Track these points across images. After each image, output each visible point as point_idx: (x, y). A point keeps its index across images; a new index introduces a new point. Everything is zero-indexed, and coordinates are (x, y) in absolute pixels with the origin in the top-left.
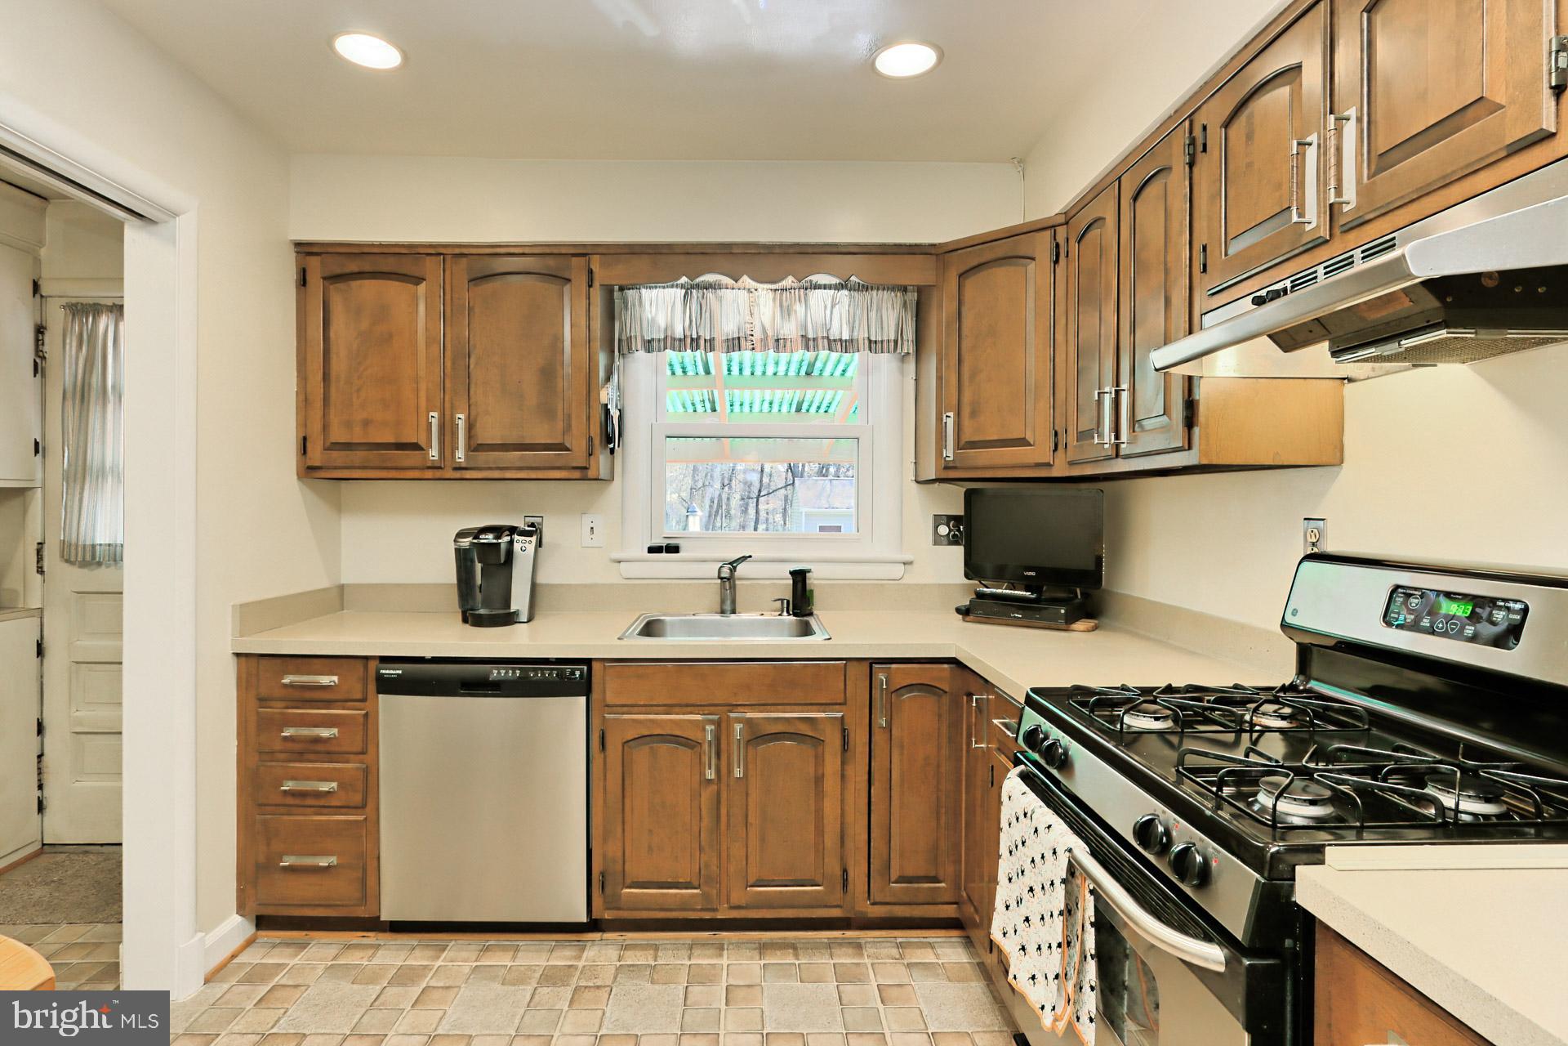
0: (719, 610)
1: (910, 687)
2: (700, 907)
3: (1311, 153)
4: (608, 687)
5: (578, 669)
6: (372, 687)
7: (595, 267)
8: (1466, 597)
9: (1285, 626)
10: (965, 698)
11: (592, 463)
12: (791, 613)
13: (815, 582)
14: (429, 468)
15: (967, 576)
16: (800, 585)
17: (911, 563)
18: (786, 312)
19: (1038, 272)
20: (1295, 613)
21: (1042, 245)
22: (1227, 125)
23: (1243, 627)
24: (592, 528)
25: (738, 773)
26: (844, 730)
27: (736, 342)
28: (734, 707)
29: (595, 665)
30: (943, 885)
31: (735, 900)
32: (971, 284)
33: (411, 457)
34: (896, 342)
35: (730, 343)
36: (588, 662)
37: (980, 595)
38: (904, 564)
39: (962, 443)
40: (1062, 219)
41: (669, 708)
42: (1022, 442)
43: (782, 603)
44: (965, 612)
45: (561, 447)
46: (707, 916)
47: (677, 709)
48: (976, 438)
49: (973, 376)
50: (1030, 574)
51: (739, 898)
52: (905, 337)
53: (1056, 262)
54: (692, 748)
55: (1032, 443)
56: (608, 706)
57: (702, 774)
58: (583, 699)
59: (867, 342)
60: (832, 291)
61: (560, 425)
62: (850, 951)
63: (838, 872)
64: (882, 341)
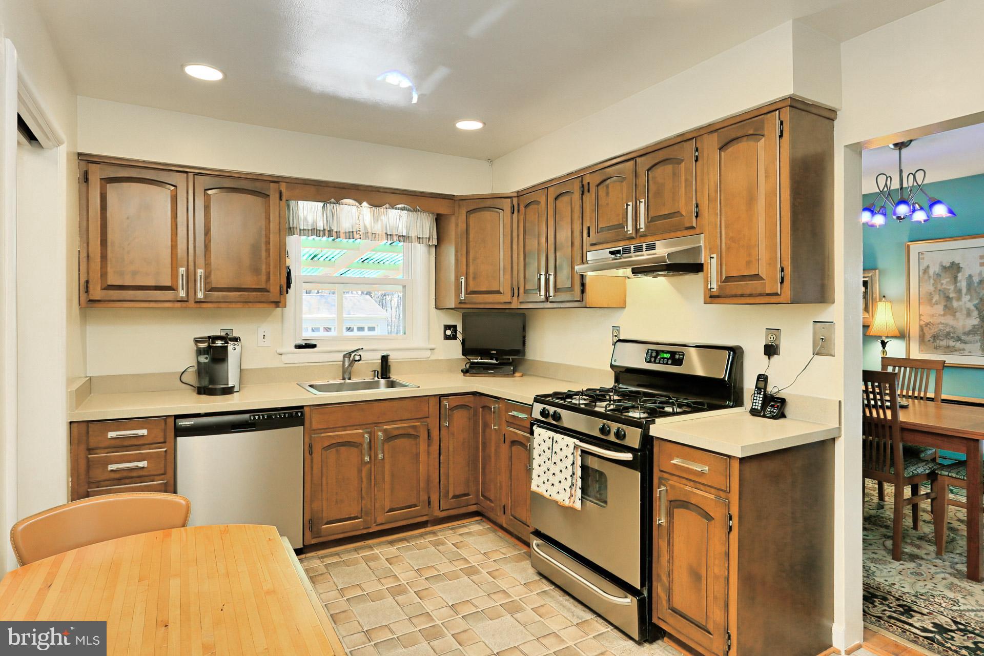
0: (341, 378)
1: (457, 407)
2: (362, 528)
3: (630, 208)
4: (314, 420)
5: (299, 412)
6: (171, 433)
7: (284, 190)
8: (668, 352)
9: (612, 366)
10: (481, 409)
11: (282, 299)
12: (380, 377)
13: (391, 361)
14: (178, 301)
15: (463, 354)
16: (384, 363)
17: (433, 349)
18: (376, 219)
19: (504, 217)
20: (615, 361)
21: (507, 204)
22: (598, 186)
23: (589, 369)
24: (264, 335)
25: (381, 456)
26: (429, 430)
27: (351, 234)
28: (377, 424)
29: (306, 409)
30: (471, 496)
31: (379, 520)
32: (473, 217)
33: (169, 295)
34: (429, 239)
35: (348, 235)
36: (302, 407)
37: (473, 363)
38: (431, 349)
39: (469, 291)
40: (515, 195)
41: (344, 428)
42: (498, 292)
43: (375, 373)
44: (465, 372)
45: (266, 290)
46: (365, 532)
47: (349, 428)
48: (475, 290)
49: (474, 259)
50: (493, 352)
51: (382, 519)
52: (433, 237)
53: (513, 213)
54: (357, 447)
55: (502, 292)
56: (314, 430)
57: (362, 460)
58: (303, 427)
59: (416, 238)
60: (400, 211)
61: (264, 278)
62: (432, 535)
63: (426, 498)
64: (423, 238)
